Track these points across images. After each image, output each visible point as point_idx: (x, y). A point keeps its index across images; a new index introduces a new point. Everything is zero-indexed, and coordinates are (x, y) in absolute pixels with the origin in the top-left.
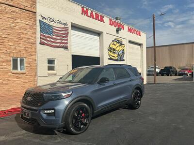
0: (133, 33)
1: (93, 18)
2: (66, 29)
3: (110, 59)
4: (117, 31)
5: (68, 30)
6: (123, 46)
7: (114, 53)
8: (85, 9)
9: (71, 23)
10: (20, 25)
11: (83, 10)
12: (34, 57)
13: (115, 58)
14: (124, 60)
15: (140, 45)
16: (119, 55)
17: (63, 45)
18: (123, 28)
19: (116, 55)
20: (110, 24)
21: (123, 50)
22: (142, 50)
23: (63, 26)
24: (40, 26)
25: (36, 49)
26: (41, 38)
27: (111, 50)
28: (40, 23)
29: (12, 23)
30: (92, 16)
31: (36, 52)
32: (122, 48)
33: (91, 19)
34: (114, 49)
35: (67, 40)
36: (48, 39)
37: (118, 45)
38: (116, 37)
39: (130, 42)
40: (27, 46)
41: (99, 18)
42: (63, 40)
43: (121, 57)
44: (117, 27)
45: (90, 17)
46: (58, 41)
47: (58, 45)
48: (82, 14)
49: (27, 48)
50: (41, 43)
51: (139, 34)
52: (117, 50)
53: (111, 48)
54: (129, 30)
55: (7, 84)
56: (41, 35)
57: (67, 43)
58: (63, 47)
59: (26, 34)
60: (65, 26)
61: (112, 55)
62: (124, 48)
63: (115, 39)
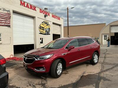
0: (55, 18)
1: (28, 8)
2: (9, 14)
3: (41, 33)
4: (45, 16)
5: (10, 15)
6: (49, 26)
7: (43, 30)
8: (23, 2)
9: (13, 10)
11: (21, 3)
13: (44, 33)
14: (50, 34)
15: (60, 25)
16: (46, 31)
17: (7, 24)
18: (49, 15)
19: (44, 31)
20: (40, 12)
21: (49, 28)
22: (61, 28)
23: (6, 12)
27: (41, 28)
30: (27, 6)
32: (49, 27)
33: (27, 8)
34: (43, 28)
35: (10, 21)
37: (46, 25)
39: (54, 23)
41: (33, 8)
42: (7, 21)
43: (48, 32)
44: (45, 14)
45: (26, 7)
46: (3, 22)
47: (3, 24)
48: (21, 5)
51: (59, 19)
52: (45, 28)
53: (41, 27)
54: (53, 16)
57: (9, 23)
58: (7, 26)
60: (8, 12)
61: (42, 31)
63: (44, 22)
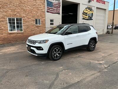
0: (99, 3)
2: (59, 3)
4: (89, 2)
7: (86, 15)
10: (38, 3)
12: (44, 19)
13: (86, 18)
23: (57, 2)
24: (47, 3)
25: (45, 15)
26: (47, 9)
27: (84, 13)
28: (47, 1)
29: (35, 3)
31: (45, 16)
32: (92, 12)
34: (86, 13)
35: (59, 9)
36: (50, 9)
38: (88, 6)
40: (41, 13)
43: (90, 17)
46: (55, 10)
47: (55, 12)
49: (41, 14)
50: (47, 12)
51: (104, 3)
54: (97, 1)
55: (33, 31)
56: (47, 7)
57: (59, 11)
58: (57, 13)
59: (41, 7)
60: (59, 2)
62: (93, 12)
63: (87, 7)
